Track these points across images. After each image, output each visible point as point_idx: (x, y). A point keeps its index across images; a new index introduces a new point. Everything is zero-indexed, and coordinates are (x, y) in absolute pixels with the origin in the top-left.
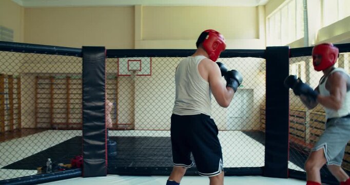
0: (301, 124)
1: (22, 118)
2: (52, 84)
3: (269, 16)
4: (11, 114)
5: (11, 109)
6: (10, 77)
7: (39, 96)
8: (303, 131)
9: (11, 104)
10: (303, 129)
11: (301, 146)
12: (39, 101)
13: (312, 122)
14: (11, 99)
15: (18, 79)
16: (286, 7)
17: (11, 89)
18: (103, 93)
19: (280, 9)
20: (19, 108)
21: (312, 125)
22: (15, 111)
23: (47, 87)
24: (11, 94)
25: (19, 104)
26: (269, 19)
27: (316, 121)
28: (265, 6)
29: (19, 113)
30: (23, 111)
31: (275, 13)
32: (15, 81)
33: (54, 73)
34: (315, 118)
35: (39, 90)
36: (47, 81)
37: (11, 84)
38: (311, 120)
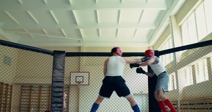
1: (12, 109)
2: (31, 90)
4: (5, 107)
5: (5, 104)
6: (7, 85)
7: (22, 97)
9: (6, 100)
12: (22, 100)
14: (6, 98)
15: (12, 86)
17: (6, 92)
20: (10, 104)
21: (181, 108)
22: (8, 106)
23: (28, 91)
24: (6, 94)
25: (11, 101)
28: (153, 47)
29: (10, 107)
32: (9, 87)
33: (33, 84)
35: (23, 94)
36: (28, 88)
37: (7, 89)
38: (181, 105)
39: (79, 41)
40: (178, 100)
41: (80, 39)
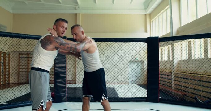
0: (169, 79)
1: (11, 77)
2: (28, 58)
3: (152, 20)
4: (5, 75)
5: (5, 72)
6: (5, 53)
7: (20, 64)
8: (170, 83)
9: (5, 69)
10: (171, 82)
11: (169, 91)
12: (20, 67)
13: (175, 78)
14: (5, 66)
15: (9, 54)
16: (162, 15)
17: (5, 60)
18: (65, 60)
19: (159, 16)
20: (9, 71)
21: (175, 80)
22: (7, 73)
23: (26, 59)
24: (5, 63)
25: (9, 69)
26: (152, 21)
27: (177, 77)
28: (150, 14)
29: (9, 74)
30: (11, 73)
31: (155, 19)
34: (177, 76)
35: (21, 61)
36: (26, 56)
37: (5, 57)
38: (175, 77)
39: (75, 8)
40: (172, 71)
41: (75, 6)
